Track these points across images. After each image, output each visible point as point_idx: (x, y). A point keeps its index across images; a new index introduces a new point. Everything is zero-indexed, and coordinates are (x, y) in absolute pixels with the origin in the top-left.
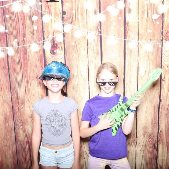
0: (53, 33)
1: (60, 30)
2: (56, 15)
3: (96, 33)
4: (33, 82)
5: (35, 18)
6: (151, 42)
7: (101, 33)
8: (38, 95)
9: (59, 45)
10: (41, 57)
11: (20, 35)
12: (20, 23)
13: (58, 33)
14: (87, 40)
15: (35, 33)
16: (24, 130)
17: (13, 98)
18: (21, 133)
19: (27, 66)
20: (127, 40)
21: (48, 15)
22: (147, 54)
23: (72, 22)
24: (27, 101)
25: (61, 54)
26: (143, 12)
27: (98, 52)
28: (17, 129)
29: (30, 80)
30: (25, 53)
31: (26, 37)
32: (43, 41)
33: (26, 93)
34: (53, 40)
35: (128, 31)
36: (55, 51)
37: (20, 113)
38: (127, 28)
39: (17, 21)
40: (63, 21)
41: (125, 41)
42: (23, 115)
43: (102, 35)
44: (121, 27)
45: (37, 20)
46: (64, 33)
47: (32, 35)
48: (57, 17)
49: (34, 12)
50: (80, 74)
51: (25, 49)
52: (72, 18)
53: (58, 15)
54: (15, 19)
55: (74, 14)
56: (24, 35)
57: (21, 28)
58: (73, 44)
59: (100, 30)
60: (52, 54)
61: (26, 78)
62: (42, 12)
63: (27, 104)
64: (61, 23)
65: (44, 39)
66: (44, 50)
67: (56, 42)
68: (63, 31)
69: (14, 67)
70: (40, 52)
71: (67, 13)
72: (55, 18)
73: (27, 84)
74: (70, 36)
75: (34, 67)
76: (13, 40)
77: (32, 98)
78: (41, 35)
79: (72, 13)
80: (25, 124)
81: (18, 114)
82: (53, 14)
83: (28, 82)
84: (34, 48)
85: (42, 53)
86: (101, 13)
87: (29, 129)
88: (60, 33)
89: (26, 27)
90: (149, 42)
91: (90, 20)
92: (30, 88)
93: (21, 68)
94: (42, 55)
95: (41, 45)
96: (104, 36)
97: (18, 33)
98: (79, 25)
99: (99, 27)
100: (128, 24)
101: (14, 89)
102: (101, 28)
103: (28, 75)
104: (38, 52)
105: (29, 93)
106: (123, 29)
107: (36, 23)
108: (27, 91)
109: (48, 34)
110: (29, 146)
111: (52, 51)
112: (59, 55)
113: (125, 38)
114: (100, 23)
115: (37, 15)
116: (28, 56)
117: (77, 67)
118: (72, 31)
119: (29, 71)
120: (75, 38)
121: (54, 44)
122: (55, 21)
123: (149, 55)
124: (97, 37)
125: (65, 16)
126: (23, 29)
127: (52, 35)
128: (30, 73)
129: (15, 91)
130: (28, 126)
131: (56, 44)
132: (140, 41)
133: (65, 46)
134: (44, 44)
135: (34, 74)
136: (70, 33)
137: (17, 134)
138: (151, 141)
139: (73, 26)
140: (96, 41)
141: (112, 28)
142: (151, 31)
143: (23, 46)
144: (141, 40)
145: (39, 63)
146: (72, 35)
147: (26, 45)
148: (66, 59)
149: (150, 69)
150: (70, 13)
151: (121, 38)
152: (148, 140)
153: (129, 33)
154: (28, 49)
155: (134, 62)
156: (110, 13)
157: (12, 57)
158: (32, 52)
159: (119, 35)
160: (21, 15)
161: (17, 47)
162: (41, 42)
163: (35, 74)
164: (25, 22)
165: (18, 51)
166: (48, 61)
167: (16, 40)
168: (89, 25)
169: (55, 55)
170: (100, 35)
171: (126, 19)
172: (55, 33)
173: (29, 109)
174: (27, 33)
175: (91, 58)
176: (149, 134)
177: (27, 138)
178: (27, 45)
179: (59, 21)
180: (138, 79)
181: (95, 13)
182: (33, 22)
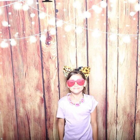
0: (48, 27)
1: (53, 25)
2: (50, 12)
3: (83, 28)
4: (31, 67)
5: (33, 15)
6: (129, 35)
7: (87, 28)
8: (36, 78)
9: (52, 37)
10: (38, 47)
11: (20, 29)
12: (21, 19)
13: (52, 27)
14: (76, 33)
15: (33, 27)
16: (24, 107)
17: (15, 81)
18: (21, 110)
19: (27, 54)
20: (109, 33)
21: (43, 13)
22: (126, 45)
23: (63, 18)
24: (27, 82)
25: (54, 45)
26: (122, 10)
27: (85, 43)
28: (18, 107)
29: (29, 65)
30: (25, 44)
31: (26, 30)
32: (39, 34)
33: (26, 76)
34: (48, 33)
35: (109, 26)
36: (49, 43)
37: (21, 93)
38: (109, 23)
39: (18, 17)
40: (56, 17)
41: (107, 34)
42: (23, 94)
43: (88, 29)
44: (104, 23)
45: (35, 17)
46: (56, 28)
47: (30, 29)
48: (51, 14)
49: (32, 10)
50: (69, 62)
51: (25, 41)
52: (63, 15)
53: (51, 13)
54: (17, 16)
55: (65, 12)
56: (24, 29)
57: (21, 23)
58: (64, 36)
59: (86, 25)
60: (47, 44)
61: (26, 64)
62: (39, 10)
63: (27, 85)
64: (54, 19)
65: (40, 32)
66: (40, 41)
67: (50, 35)
68: (56, 26)
69: (16, 55)
70: (37, 43)
71: (59, 11)
72: (49, 15)
73: (27, 69)
74: (61, 30)
75: (32, 55)
76: (15, 33)
77: (30, 80)
78: (37, 29)
79: (63, 11)
80: (25, 102)
81: (19, 94)
82: (47, 12)
83: (27, 67)
84: (32, 40)
85: (39, 44)
86: (87, 11)
87: (28, 106)
88: (53, 27)
89: (26, 22)
90: (127, 35)
91: (78, 17)
92: (29, 72)
93: (22, 56)
94: (39, 45)
95: (38, 37)
96: (90, 30)
97: (19, 27)
98: (69, 21)
99: (85, 22)
100: (109, 20)
101: (16, 74)
102: (87, 24)
103: (28, 61)
104: (36, 43)
105: (28, 76)
106: (105, 24)
107: (34, 19)
108: (27, 75)
109: (44, 28)
110: (28, 121)
111: (47, 42)
112: (52, 46)
113: (107, 32)
114: (87, 19)
115: (34, 13)
116: (28, 47)
117: (67, 56)
118: (63, 26)
119: (28, 58)
120: (66, 32)
121: (48, 37)
122: (49, 18)
123: (127, 46)
124: (84, 31)
125: (58, 13)
126: (23, 24)
127: (47, 29)
128: (29, 60)
129: (17, 75)
130: (27, 104)
131: (50, 37)
132: (119, 34)
133: (58, 38)
134: (40, 36)
135: (32, 61)
136: (62, 27)
137: (18, 111)
138: (129, 119)
139: (64, 22)
140: (83, 34)
141: (97, 23)
142: (129, 26)
143: (23, 38)
144: (121, 33)
145: (36, 52)
146: (63, 30)
147: (25, 38)
148: (58, 49)
149: (128, 57)
150: (62, 11)
151: (104, 31)
152: (126, 119)
153: (110, 27)
154: (28, 40)
155: (114, 51)
156: (94, 11)
157: (15, 47)
158: (31, 43)
159: (102, 29)
160: (21, 13)
161: (18, 39)
162: (38, 35)
163: (34, 61)
164: (25, 18)
165: (20, 42)
166: (44, 51)
167: (17, 33)
168: (77, 20)
169: (50, 45)
170: (86, 29)
171: (108, 16)
172: (49, 27)
173: (28, 89)
174: (26, 27)
175: (79, 48)
176: (127, 113)
177: (27, 114)
178: (27, 37)
179: (52, 18)
180: (118, 66)
181: (83, 11)
182: (31, 19)
